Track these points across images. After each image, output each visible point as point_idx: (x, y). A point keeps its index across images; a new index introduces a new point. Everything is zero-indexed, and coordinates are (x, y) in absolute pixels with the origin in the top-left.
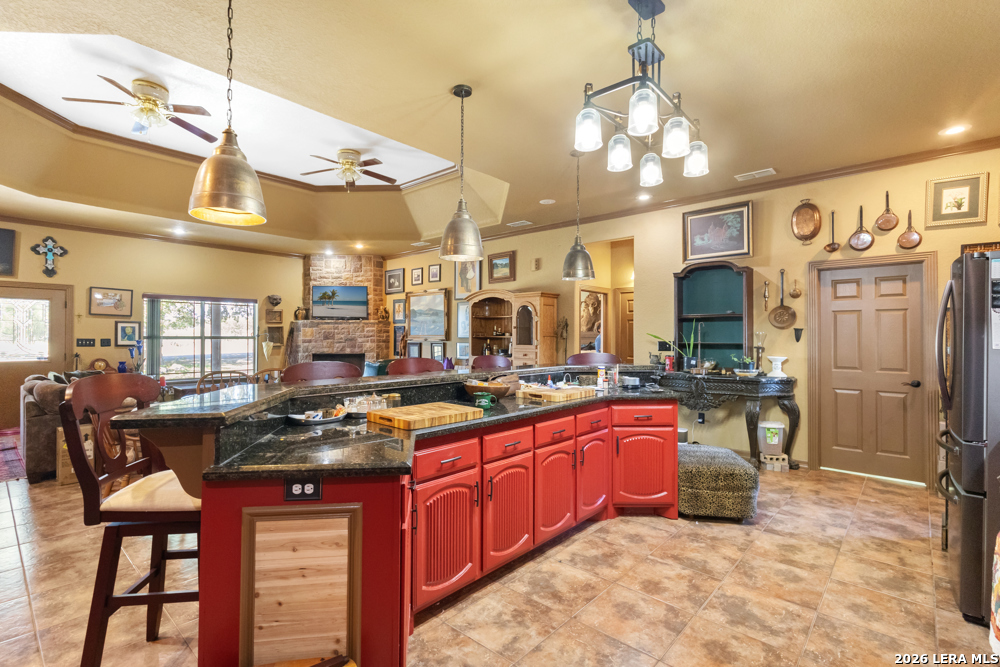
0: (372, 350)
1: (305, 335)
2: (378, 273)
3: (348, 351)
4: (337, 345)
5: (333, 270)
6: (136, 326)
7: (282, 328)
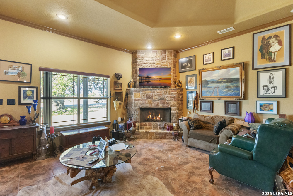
0: (175, 106)
1: (135, 97)
2: (175, 61)
3: (160, 106)
4: (154, 102)
5: (150, 59)
6: (35, 90)
7: (122, 92)
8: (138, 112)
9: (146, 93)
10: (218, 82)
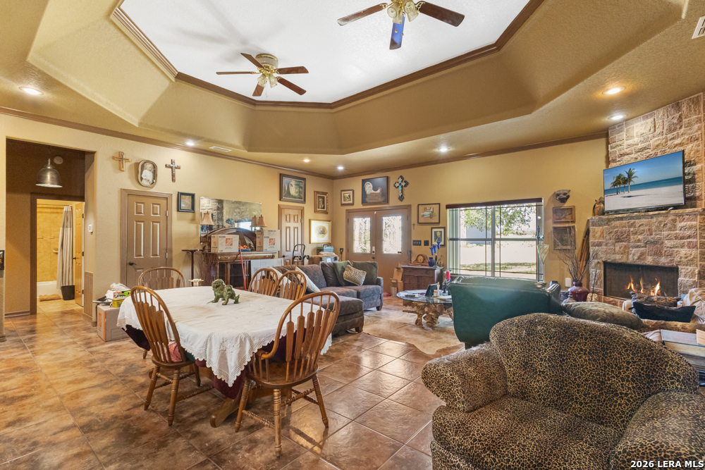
1: (594, 236)
4: (634, 251)
5: (636, 140)
6: (442, 230)
7: (574, 228)
8: (600, 271)
9: (614, 227)
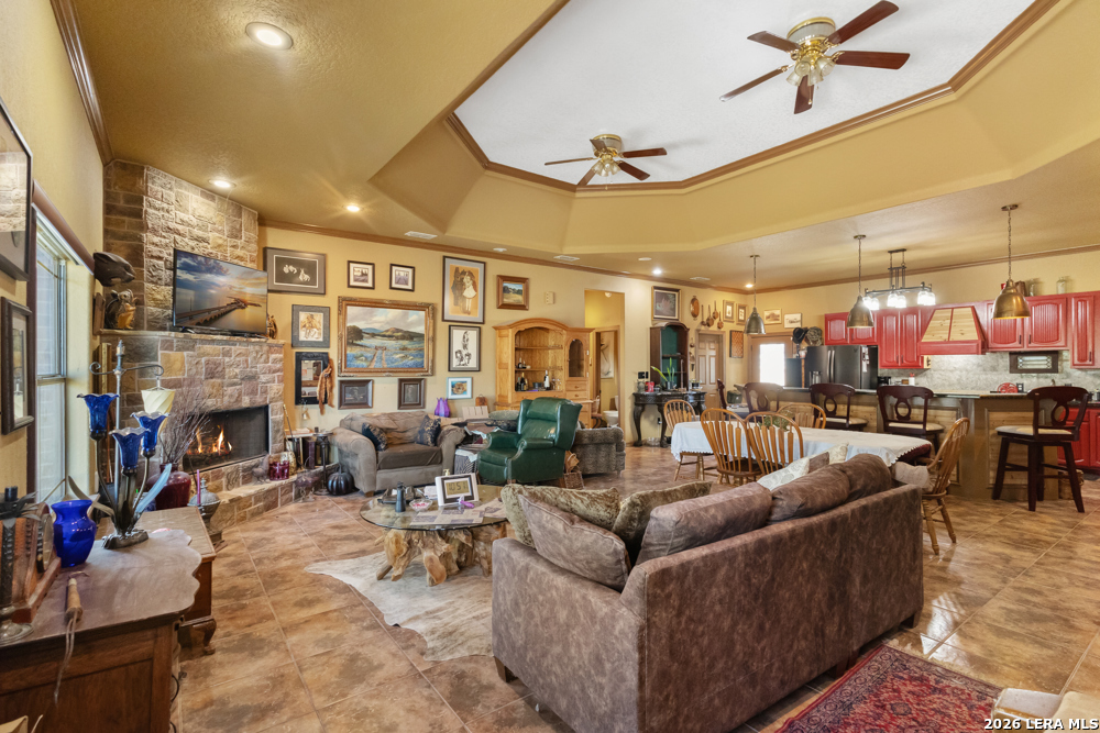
0: (279, 398)
3: (246, 402)
9: (204, 355)
10: (384, 336)
